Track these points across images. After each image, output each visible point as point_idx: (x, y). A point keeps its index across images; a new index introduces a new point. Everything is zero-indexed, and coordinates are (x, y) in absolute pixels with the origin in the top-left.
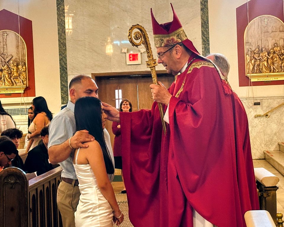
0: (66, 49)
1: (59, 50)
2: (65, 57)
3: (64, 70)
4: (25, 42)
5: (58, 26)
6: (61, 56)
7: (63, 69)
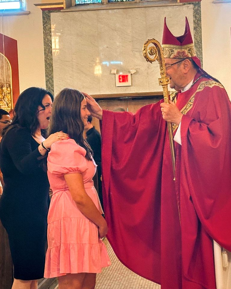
2: (52, 78)
4: (10, 63)
6: (47, 77)
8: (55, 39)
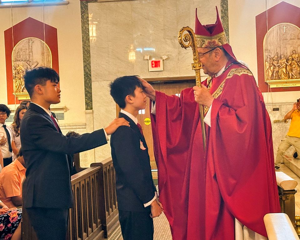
0: (90, 56)
1: (84, 56)
2: (89, 64)
3: (89, 77)
4: (51, 49)
5: (82, 33)
6: (85, 63)
7: (87, 75)
8: (92, 27)
